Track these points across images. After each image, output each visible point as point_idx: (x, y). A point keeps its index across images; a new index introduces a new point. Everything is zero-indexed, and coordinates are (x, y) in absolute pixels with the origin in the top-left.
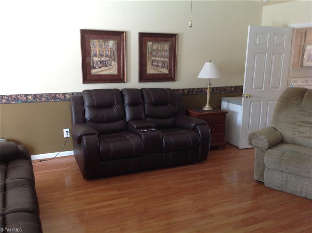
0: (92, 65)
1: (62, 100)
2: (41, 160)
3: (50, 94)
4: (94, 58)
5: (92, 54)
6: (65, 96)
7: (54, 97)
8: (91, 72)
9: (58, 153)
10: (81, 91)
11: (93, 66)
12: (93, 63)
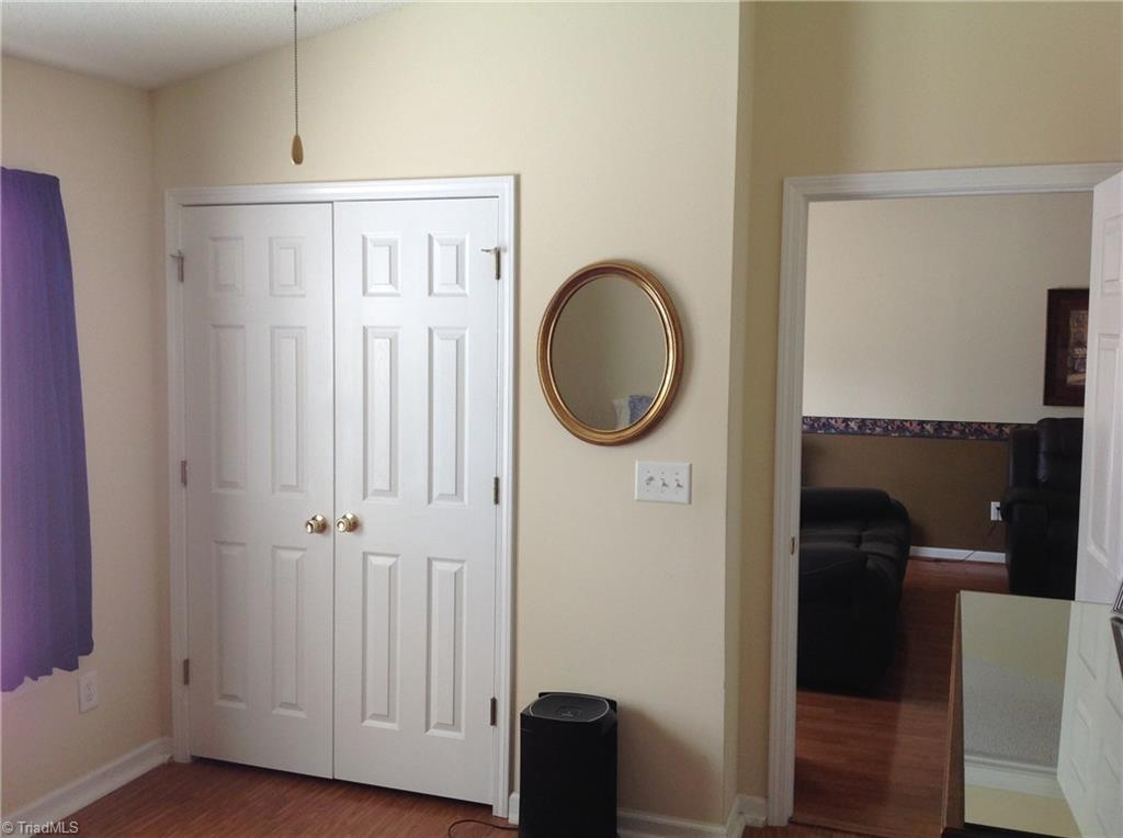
0: (1069, 365)
1: (994, 439)
2: (937, 560)
3: (970, 424)
4: (1076, 350)
5: (1072, 340)
6: (1001, 431)
7: (976, 430)
8: (1065, 381)
9: (971, 552)
10: (1035, 422)
11: (1073, 368)
12: (1074, 359)
